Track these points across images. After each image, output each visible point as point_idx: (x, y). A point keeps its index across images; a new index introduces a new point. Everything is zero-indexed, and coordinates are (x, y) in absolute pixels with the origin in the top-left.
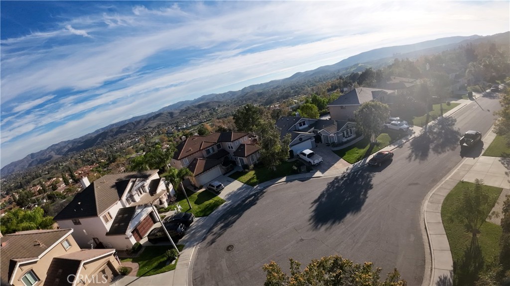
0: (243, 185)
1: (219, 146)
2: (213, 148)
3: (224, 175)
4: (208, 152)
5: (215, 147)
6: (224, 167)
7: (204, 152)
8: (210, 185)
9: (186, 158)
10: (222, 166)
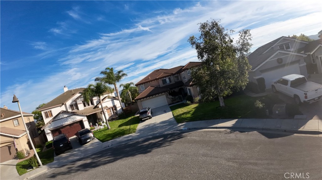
0: (170, 119)
2: (169, 79)
3: (169, 105)
5: (173, 78)
9: (143, 85)
10: (168, 95)
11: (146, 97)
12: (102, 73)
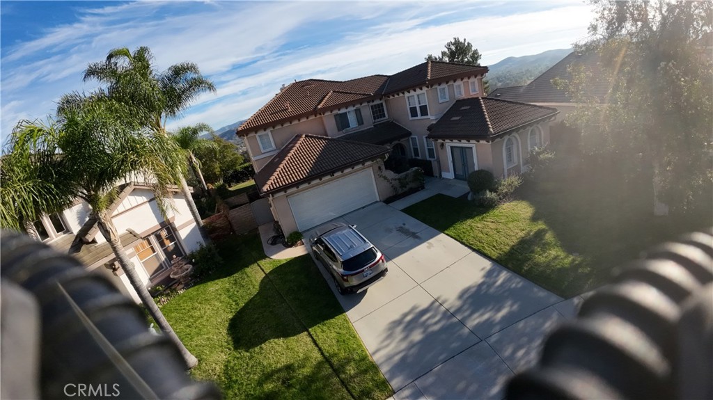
0: (489, 274)
1: (378, 111)
2: (358, 112)
3: (388, 201)
4: (342, 121)
5: (367, 111)
6: (390, 174)
7: (329, 121)
8: (319, 241)
9: (268, 132)
10: (383, 167)
11: (308, 179)
12: (91, 72)
